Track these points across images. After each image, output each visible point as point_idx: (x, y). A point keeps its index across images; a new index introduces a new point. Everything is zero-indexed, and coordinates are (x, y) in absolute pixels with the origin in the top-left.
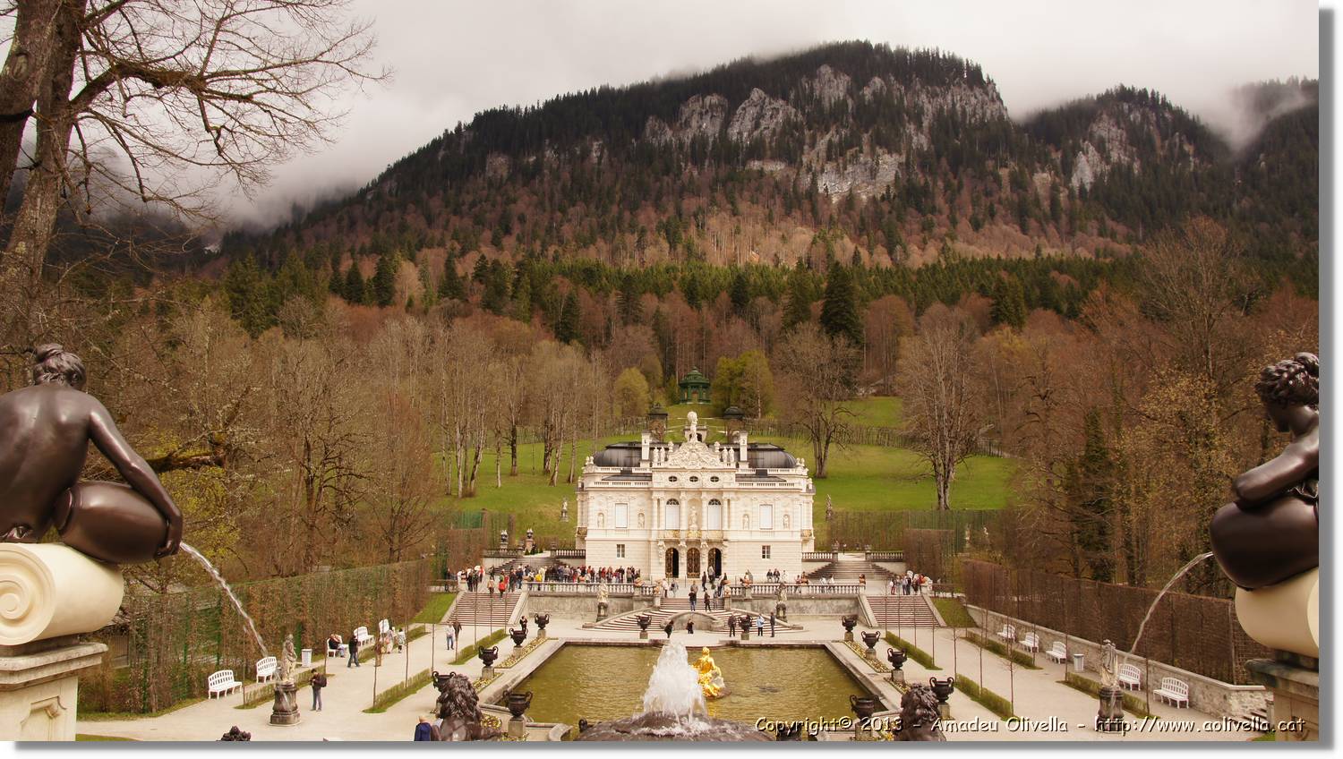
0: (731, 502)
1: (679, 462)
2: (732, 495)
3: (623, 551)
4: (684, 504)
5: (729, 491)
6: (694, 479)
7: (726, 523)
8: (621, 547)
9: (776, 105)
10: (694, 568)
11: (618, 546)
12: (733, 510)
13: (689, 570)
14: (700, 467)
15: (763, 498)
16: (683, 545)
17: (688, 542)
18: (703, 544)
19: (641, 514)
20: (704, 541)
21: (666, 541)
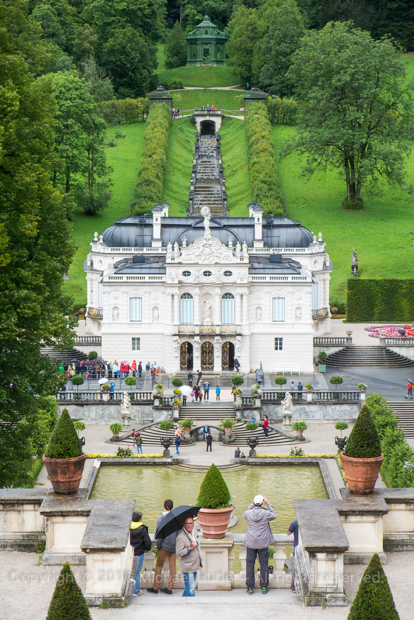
0: (244, 297)
1: (193, 257)
2: (245, 291)
3: (138, 344)
4: (196, 299)
5: (242, 285)
6: (207, 274)
7: (238, 318)
8: (136, 342)
10: (207, 362)
11: (133, 339)
12: (245, 305)
13: (203, 363)
14: (214, 263)
15: (276, 291)
16: (197, 339)
17: (202, 336)
18: (216, 338)
19: (156, 308)
20: (217, 335)
21: (180, 335)
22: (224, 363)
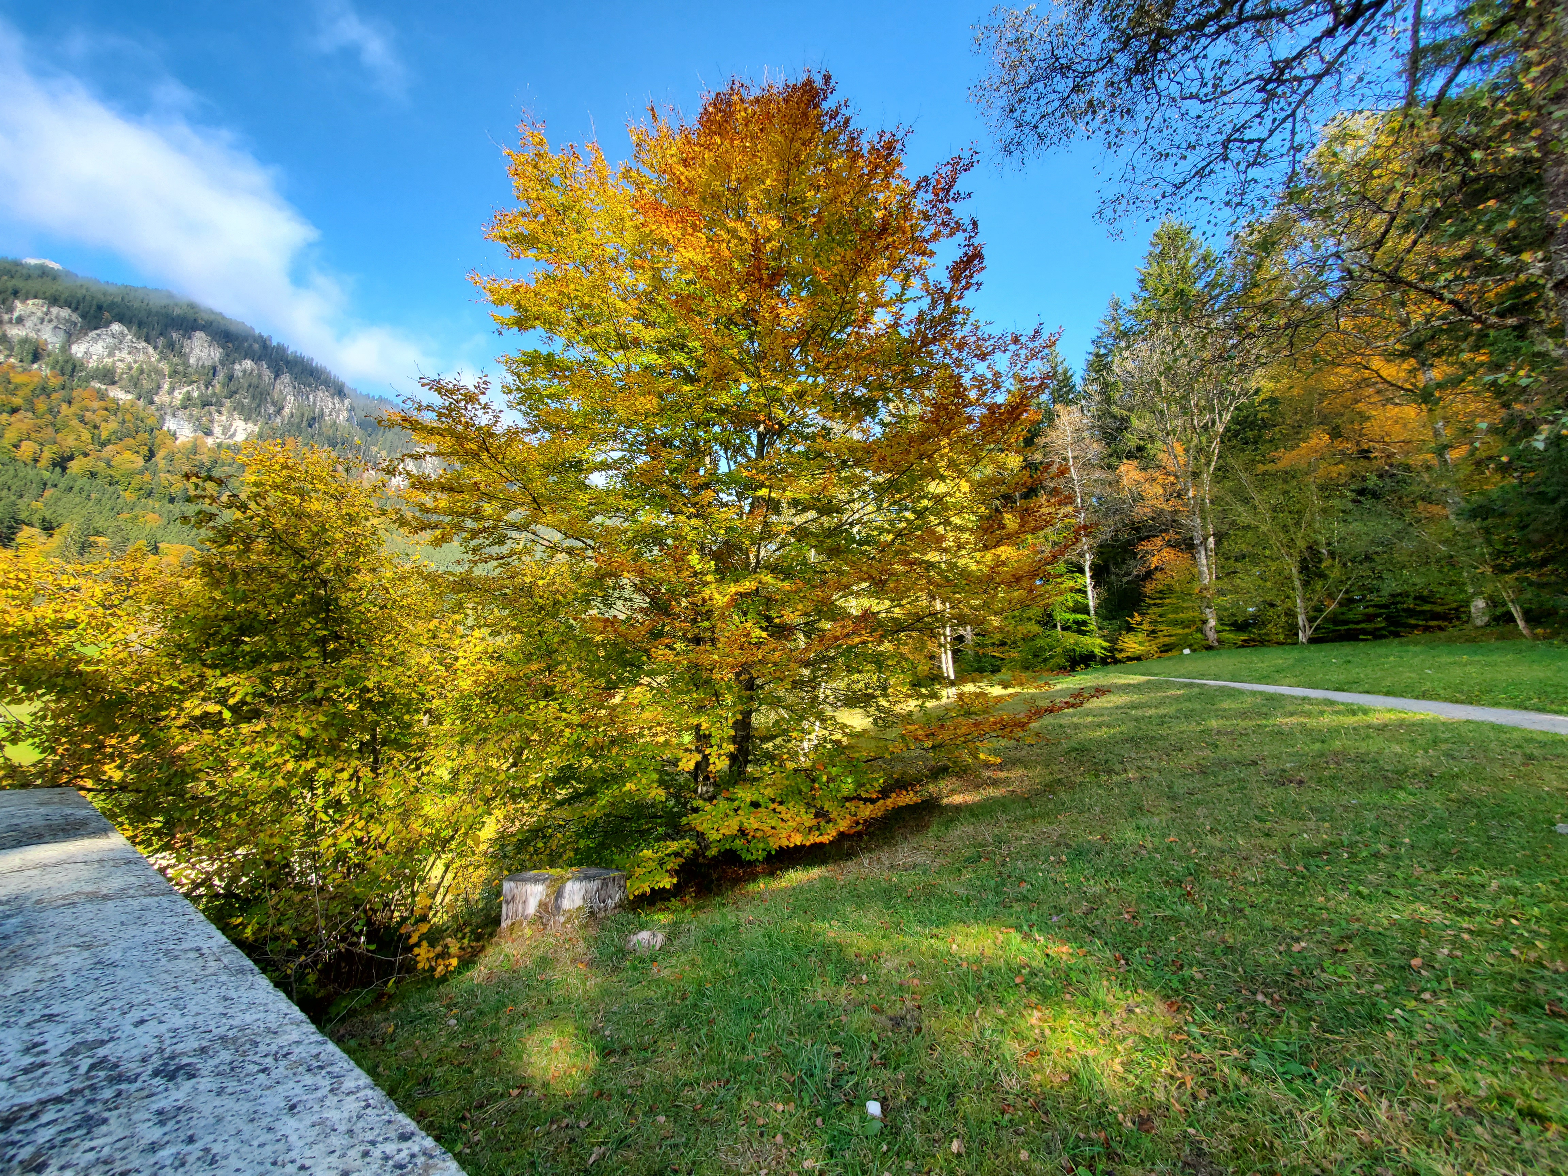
9: (138, 345)
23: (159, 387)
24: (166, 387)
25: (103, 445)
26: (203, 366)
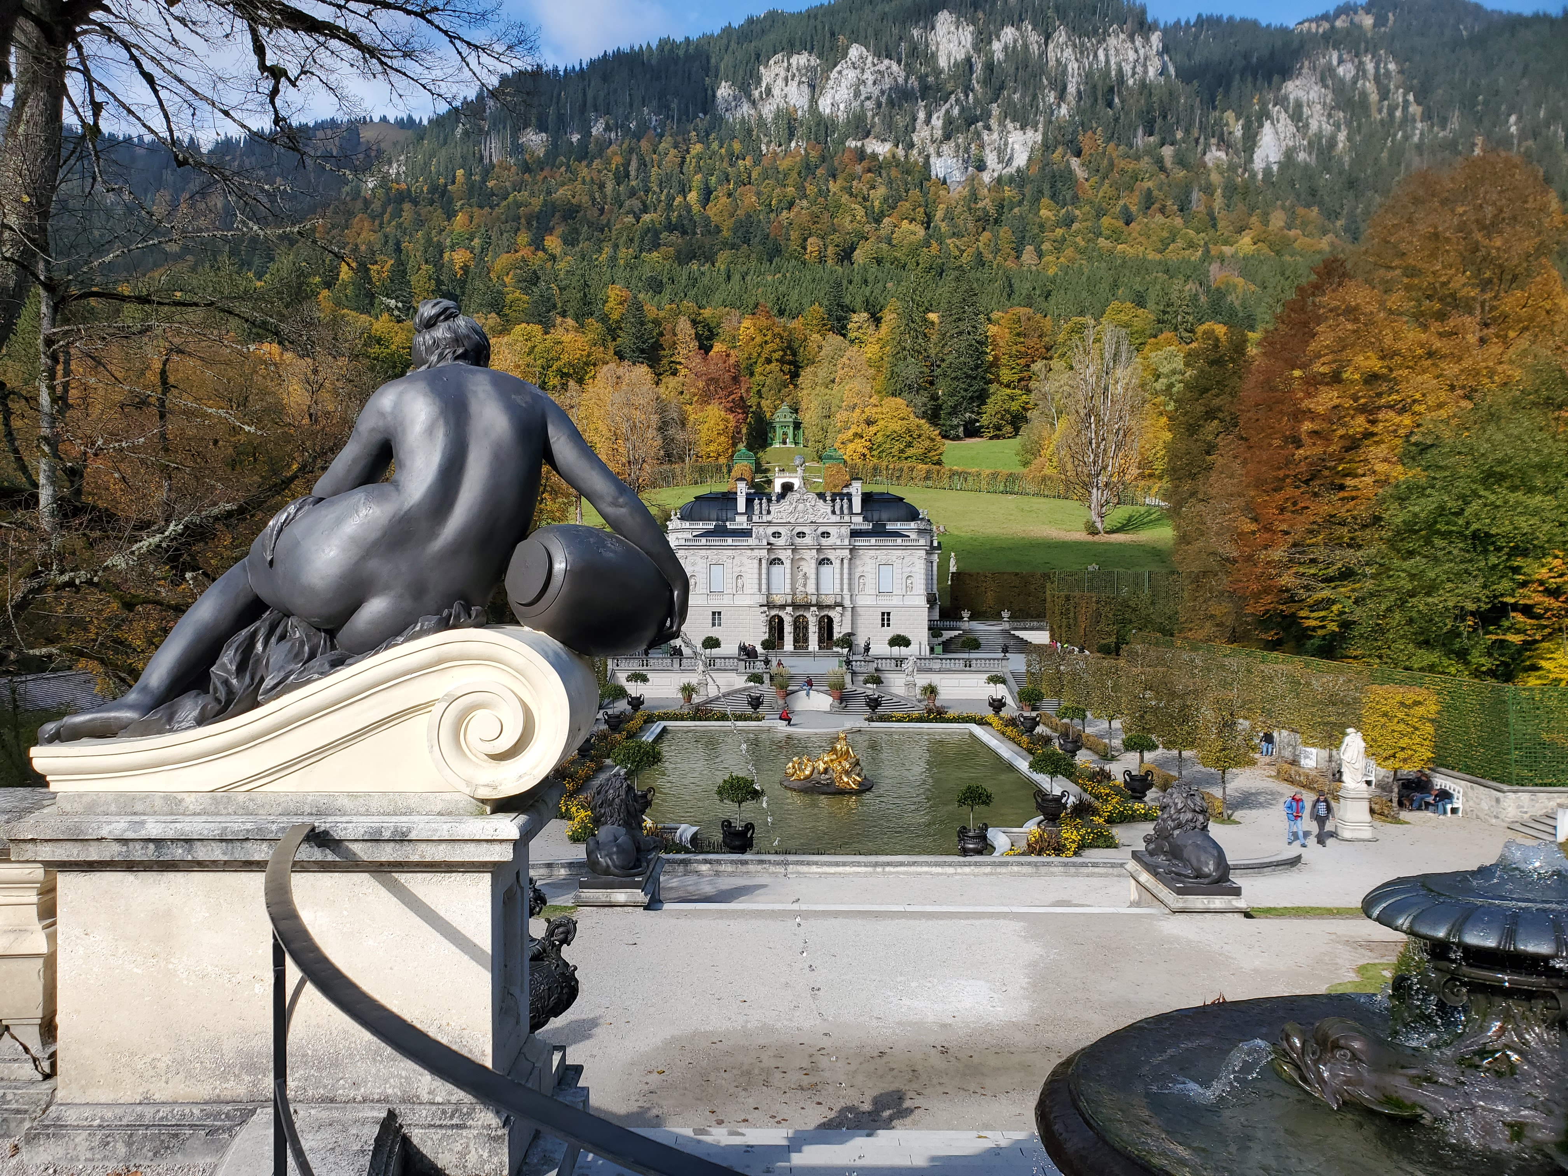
0: (845, 562)
1: (783, 514)
2: (847, 553)
4: (787, 564)
5: (843, 548)
6: (801, 534)
7: (838, 586)
8: (716, 616)
9: (882, 67)
10: (801, 640)
11: (712, 614)
12: (845, 572)
13: (796, 641)
14: (809, 521)
15: (882, 555)
16: (789, 609)
17: (795, 606)
18: (812, 609)
19: (739, 576)
20: (813, 606)
21: (770, 605)
22: (821, 641)
23: (915, 119)
24: (922, 115)
25: (878, 221)
26: (956, 64)
